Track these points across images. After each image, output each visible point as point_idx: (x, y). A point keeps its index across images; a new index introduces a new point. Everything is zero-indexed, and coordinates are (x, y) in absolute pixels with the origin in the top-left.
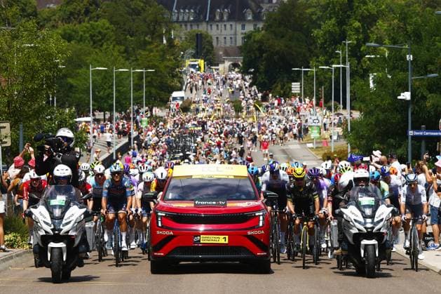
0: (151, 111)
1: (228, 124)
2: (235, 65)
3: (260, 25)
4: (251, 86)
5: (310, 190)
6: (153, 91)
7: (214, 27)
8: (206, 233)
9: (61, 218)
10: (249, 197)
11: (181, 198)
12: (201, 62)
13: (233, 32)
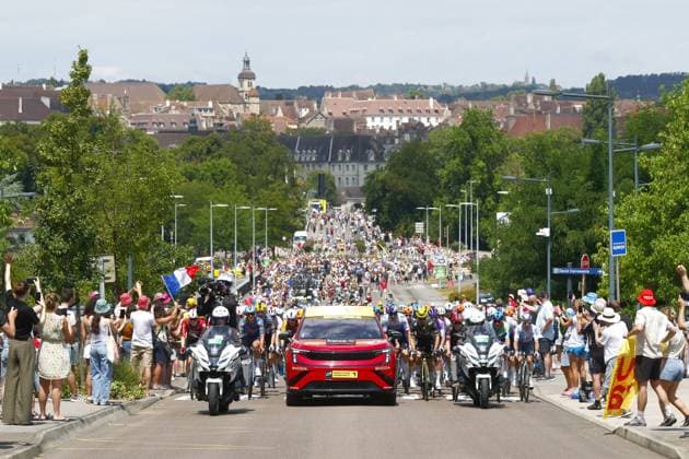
0: (273, 250)
1: (352, 264)
2: (357, 206)
3: (383, 165)
4: (374, 225)
5: (432, 328)
6: (275, 230)
7: (337, 167)
8: (336, 368)
9: (218, 356)
10: (375, 336)
11: (314, 337)
12: (323, 203)
13: (355, 172)
